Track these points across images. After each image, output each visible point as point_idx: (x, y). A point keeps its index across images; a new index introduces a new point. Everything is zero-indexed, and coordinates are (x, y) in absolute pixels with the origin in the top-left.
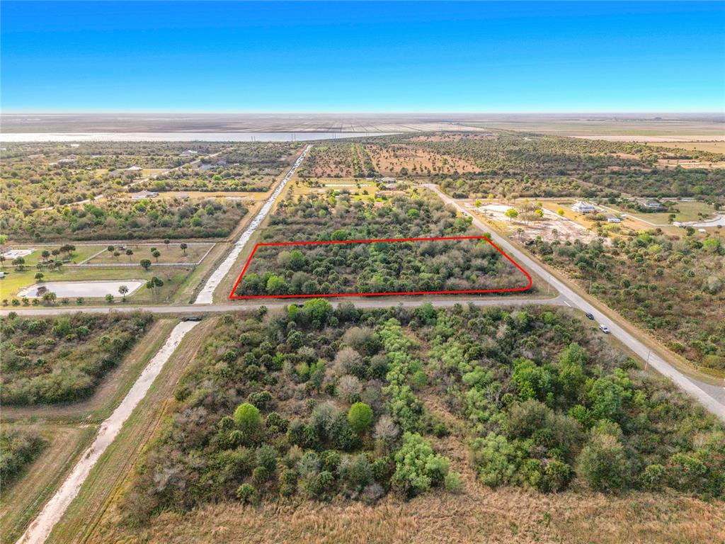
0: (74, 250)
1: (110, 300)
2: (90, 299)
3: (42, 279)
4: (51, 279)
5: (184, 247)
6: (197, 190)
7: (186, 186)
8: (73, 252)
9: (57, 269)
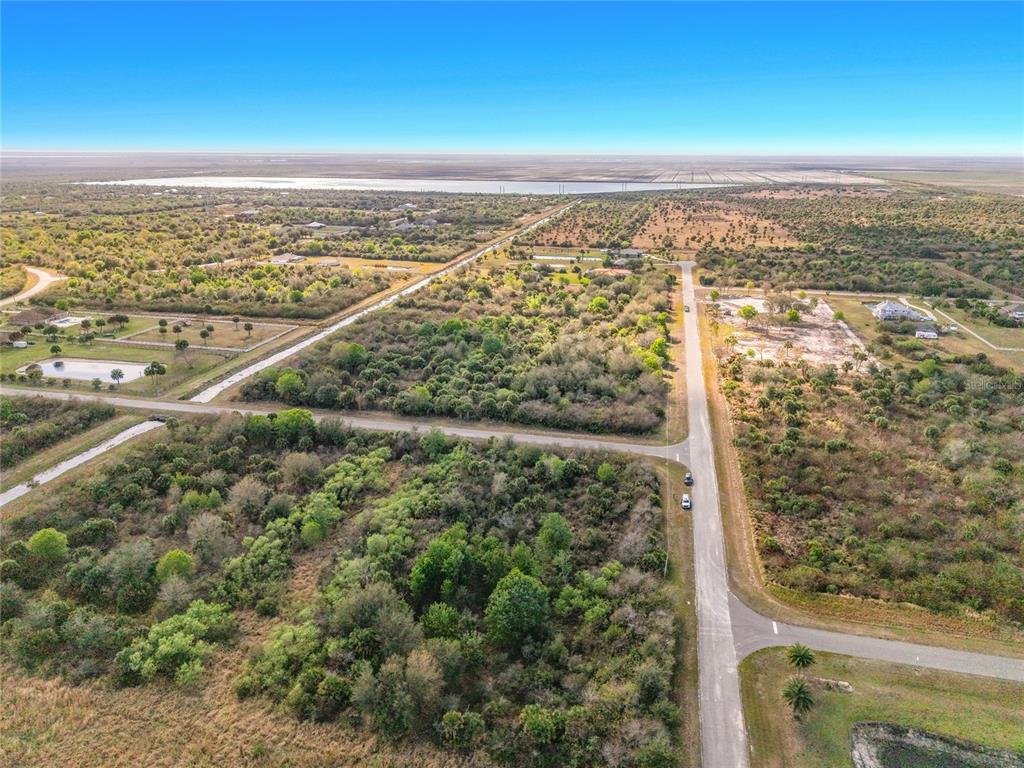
0: (127, 322)
1: (96, 386)
2: (81, 382)
3: (59, 353)
4: (70, 355)
5: (248, 328)
6: (359, 256)
7: (348, 250)
8: (126, 325)
9: (88, 343)
